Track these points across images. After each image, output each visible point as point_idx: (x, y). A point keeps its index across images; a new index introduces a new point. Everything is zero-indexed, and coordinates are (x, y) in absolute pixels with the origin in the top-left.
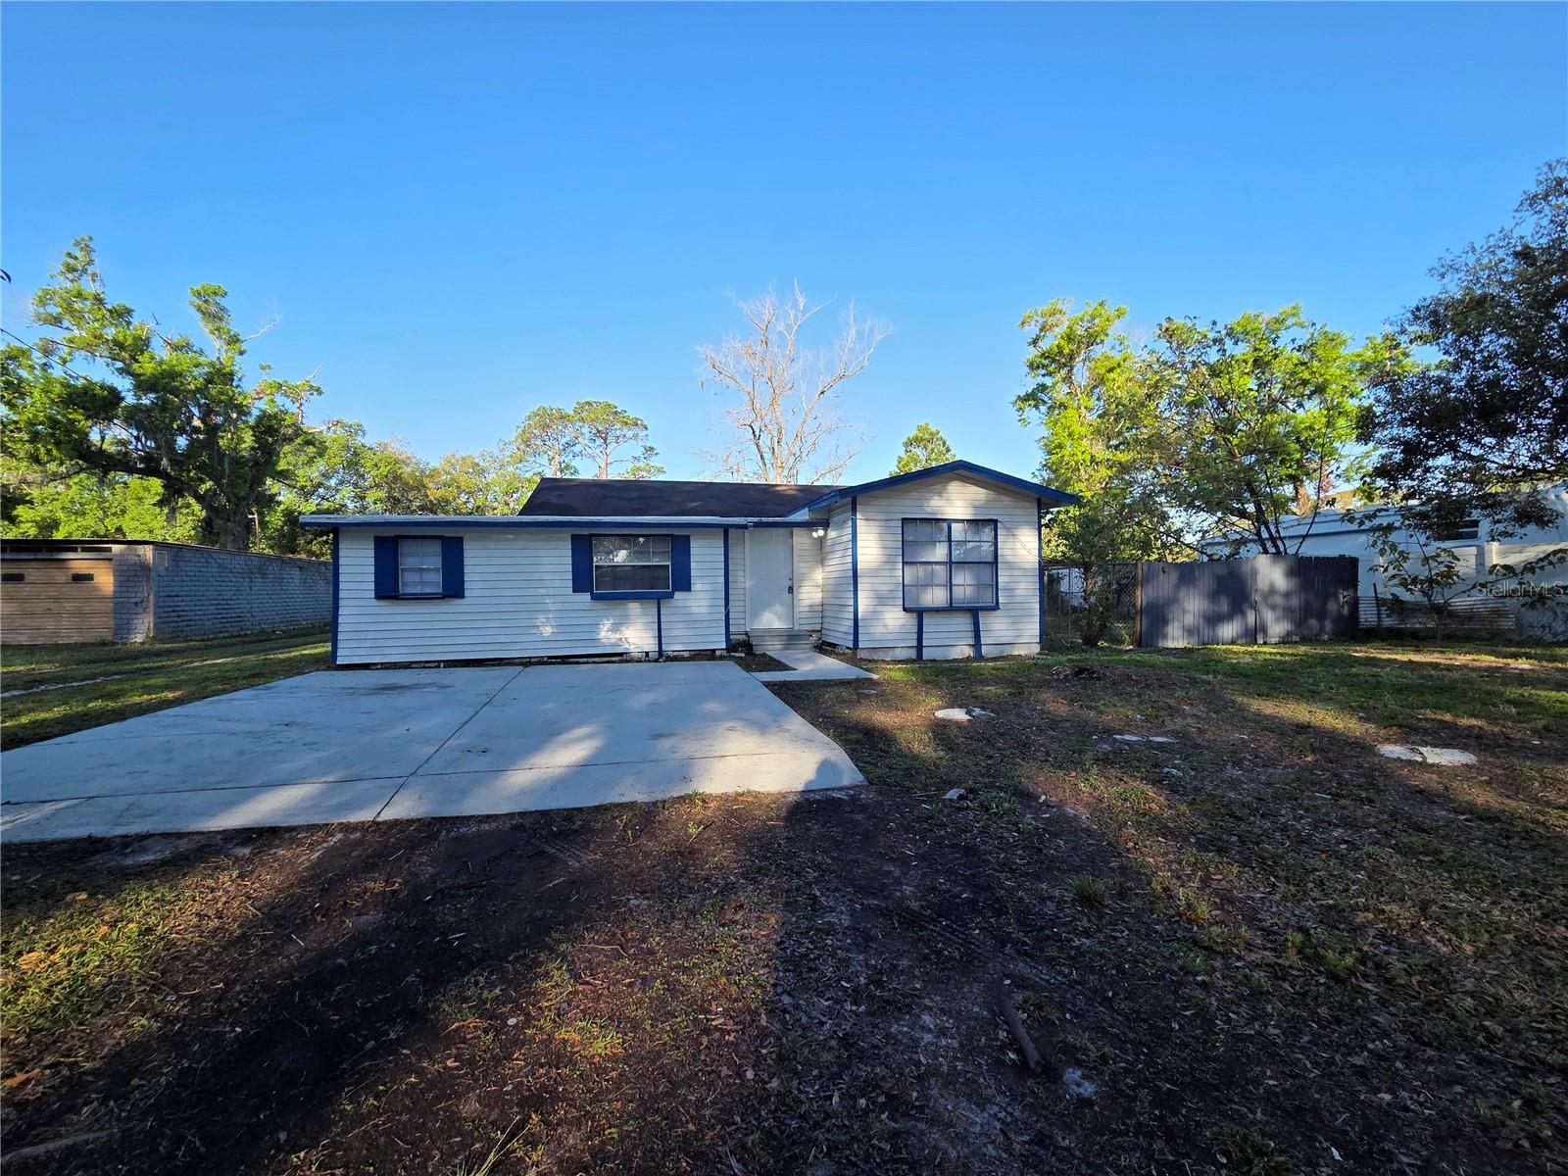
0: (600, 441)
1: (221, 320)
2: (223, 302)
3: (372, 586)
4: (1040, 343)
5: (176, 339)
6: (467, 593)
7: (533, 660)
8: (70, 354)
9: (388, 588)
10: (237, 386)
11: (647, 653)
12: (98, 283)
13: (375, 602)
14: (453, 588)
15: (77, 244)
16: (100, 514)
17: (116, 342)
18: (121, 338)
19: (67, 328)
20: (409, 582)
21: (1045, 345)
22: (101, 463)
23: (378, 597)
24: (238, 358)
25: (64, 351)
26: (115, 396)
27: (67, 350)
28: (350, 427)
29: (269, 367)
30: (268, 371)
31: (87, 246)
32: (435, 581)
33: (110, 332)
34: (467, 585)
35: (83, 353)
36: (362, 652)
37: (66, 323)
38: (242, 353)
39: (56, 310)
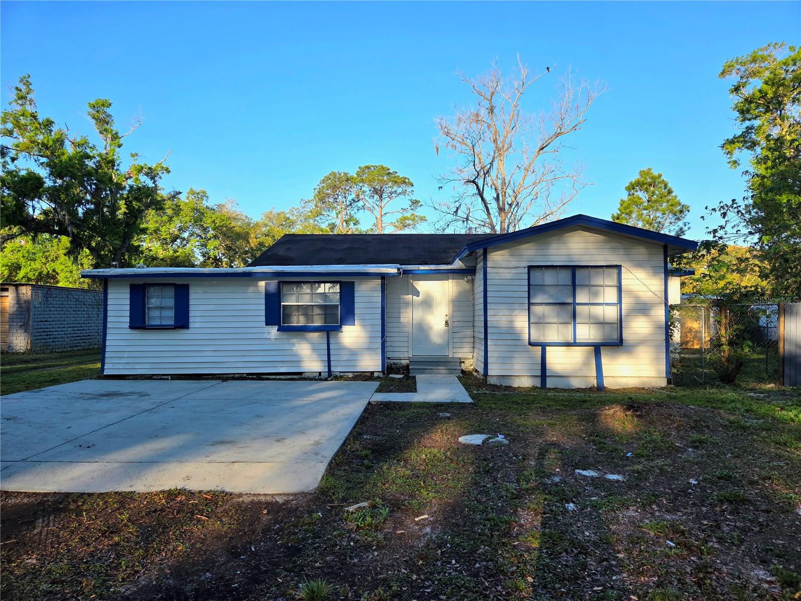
0: (376, 197)
1: (107, 124)
2: (109, 111)
3: (128, 319)
4: (743, 90)
5: (78, 140)
6: (191, 325)
7: (236, 376)
8: (17, 155)
9: (138, 322)
10: (117, 170)
11: (320, 373)
12: (33, 106)
13: (129, 331)
14: (182, 322)
15: (21, 81)
16: (44, 260)
17: (43, 144)
18: (46, 142)
19: (16, 138)
20: (154, 317)
21: (747, 91)
22: (33, 227)
23: (132, 327)
24: (117, 150)
25: (13, 153)
26: (39, 181)
27: (14, 152)
28: (198, 194)
29: (137, 155)
30: (136, 158)
31: (27, 81)
32: (169, 317)
33: (40, 138)
34: (191, 320)
35: (24, 153)
36: (121, 366)
37: (15, 135)
38: (120, 146)
39: (9, 126)
